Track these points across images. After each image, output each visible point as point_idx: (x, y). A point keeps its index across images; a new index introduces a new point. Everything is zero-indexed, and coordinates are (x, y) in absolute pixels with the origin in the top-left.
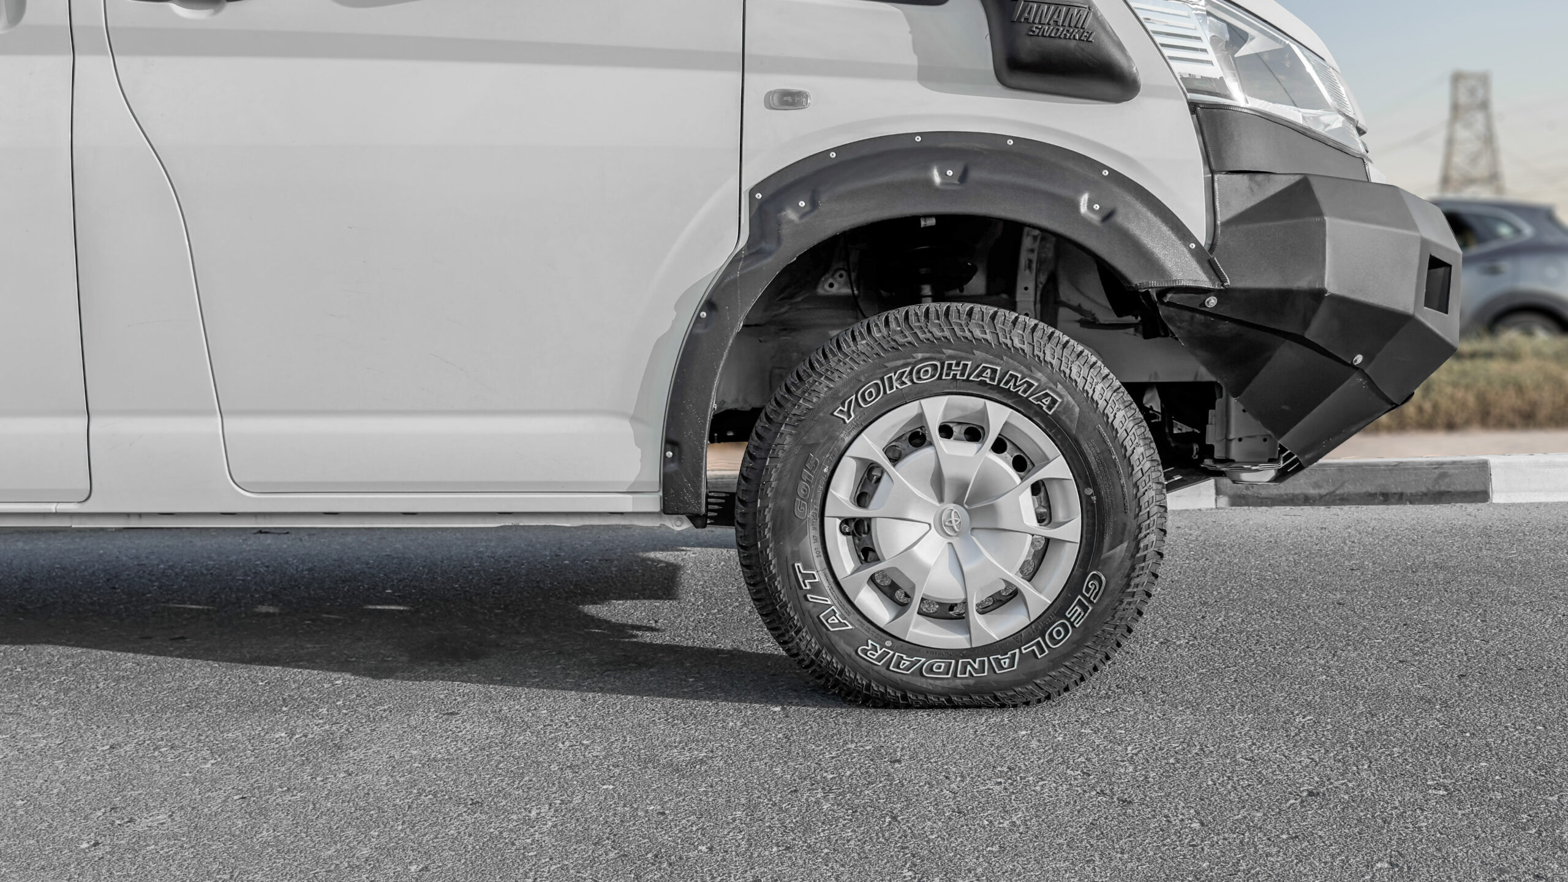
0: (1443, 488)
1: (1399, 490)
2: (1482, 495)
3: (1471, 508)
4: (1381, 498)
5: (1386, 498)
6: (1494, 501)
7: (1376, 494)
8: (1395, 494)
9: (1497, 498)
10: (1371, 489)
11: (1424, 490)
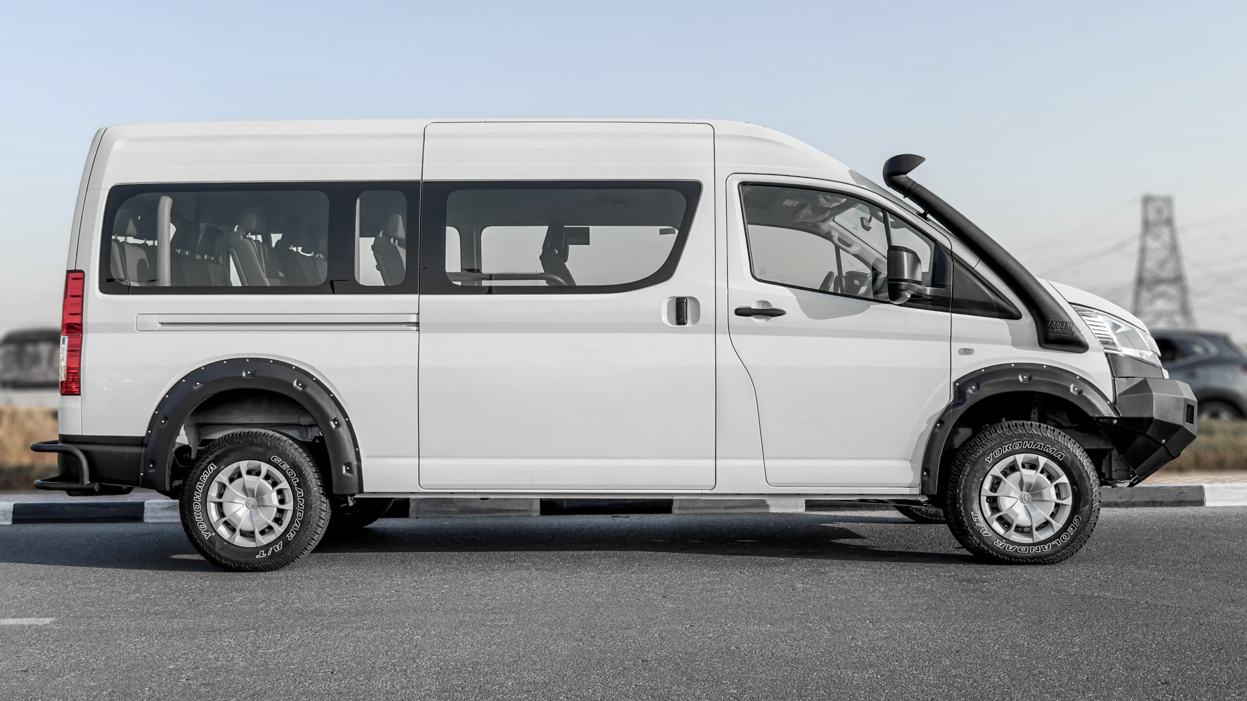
0: (1182, 499)
1: (1160, 500)
2: (1201, 503)
3: (1196, 508)
4: (1152, 504)
5: (1154, 504)
6: (1207, 505)
7: (1149, 502)
8: (1158, 502)
9: (1208, 503)
10: (1147, 500)
11: (1172, 500)
